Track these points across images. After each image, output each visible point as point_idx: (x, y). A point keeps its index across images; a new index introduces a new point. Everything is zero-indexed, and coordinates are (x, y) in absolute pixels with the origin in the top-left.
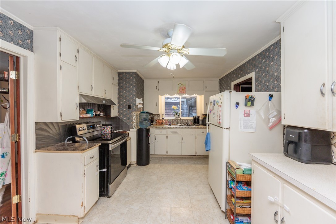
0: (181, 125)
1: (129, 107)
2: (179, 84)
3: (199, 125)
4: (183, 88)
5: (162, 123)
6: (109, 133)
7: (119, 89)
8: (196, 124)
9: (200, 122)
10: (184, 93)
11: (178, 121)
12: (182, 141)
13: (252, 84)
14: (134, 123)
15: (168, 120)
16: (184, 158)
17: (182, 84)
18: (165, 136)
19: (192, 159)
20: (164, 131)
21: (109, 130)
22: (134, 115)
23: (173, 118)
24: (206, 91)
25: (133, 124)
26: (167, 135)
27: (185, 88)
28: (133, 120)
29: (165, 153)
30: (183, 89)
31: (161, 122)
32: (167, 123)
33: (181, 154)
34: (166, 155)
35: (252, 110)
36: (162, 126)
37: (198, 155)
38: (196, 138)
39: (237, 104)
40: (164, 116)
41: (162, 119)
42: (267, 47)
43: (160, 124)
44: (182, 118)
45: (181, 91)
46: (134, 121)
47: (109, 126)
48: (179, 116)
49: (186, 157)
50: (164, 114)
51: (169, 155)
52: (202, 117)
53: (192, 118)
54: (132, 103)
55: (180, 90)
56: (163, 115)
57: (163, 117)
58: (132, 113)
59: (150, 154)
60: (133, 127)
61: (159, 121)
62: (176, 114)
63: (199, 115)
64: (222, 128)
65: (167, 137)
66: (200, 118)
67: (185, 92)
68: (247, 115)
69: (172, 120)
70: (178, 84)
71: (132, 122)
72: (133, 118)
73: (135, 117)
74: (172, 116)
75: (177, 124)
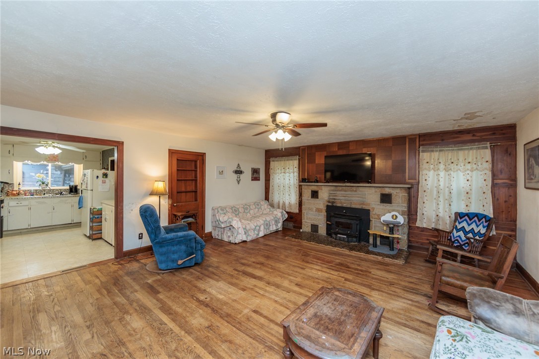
0: (51, 195)
3: (76, 194)
5: (19, 194)
8: (72, 193)
10: (55, 160)
11: (46, 191)
12: (53, 211)
15: (28, 190)
18: (27, 207)
20: (25, 203)
23: (37, 188)
24: (85, 161)
26: (29, 207)
27: (57, 156)
29: (27, 227)
30: (54, 157)
31: (17, 193)
32: (27, 194)
33: (51, 225)
34: (28, 229)
35: (107, 180)
36: (21, 197)
37: (74, 222)
38: (72, 206)
39: (98, 177)
40: (21, 186)
41: (17, 189)
43: (14, 195)
44: (52, 188)
45: (51, 158)
48: (47, 185)
49: (59, 226)
50: (21, 183)
51: (33, 228)
53: (68, 188)
55: (49, 158)
56: (19, 184)
57: (19, 187)
59: (4, 229)
61: (13, 192)
62: (43, 183)
63: (76, 184)
64: (88, 190)
65: (30, 209)
67: (57, 160)
68: (104, 182)
69: (36, 190)
74: (37, 186)
75: (44, 194)
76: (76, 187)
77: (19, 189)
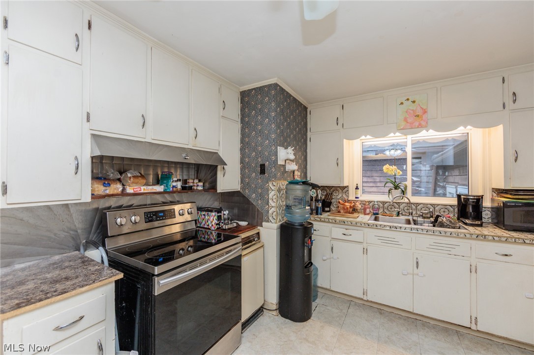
0: (410, 218)
1: (263, 169)
2: (405, 103)
3: (481, 225)
4: (419, 112)
5: (354, 210)
6: (213, 228)
7: (243, 129)
8: (467, 221)
9: (486, 215)
10: (420, 125)
11: (402, 207)
12: (416, 271)
14: (273, 209)
15: (370, 202)
16: (424, 325)
17: (414, 102)
18: (360, 248)
20: (356, 234)
21: (213, 223)
22: (273, 188)
23: (385, 198)
24: (513, 110)
25: (270, 212)
26: (365, 245)
27: (425, 112)
28: (270, 201)
30: (418, 116)
31: (350, 207)
32: (368, 211)
34: (362, 299)
37: (480, 327)
38: (473, 270)
40: (360, 191)
41: (354, 199)
43: (346, 211)
44: (413, 200)
45: (409, 120)
46: (273, 204)
47: (214, 214)
48: (403, 192)
50: (360, 187)
51: (371, 302)
52: (493, 200)
53: (454, 202)
54: (267, 161)
55: (406, 120)
56: (357, 188)
57: (356, 194)
58: (268, 183)
60: (270, 218)
61: (346, 204)
62: (396, 187)
63: (480, 193)
65: (365, 251)
66: (487, 203)
67: (423, 123)
69: (384, 203)
70: (402, 103)
71: (268, 205)
72: (271, 196)
73: (273, 193)
74: (383, 193)
75: (398, 214)
76: (479, 200)
77: (356, 198)
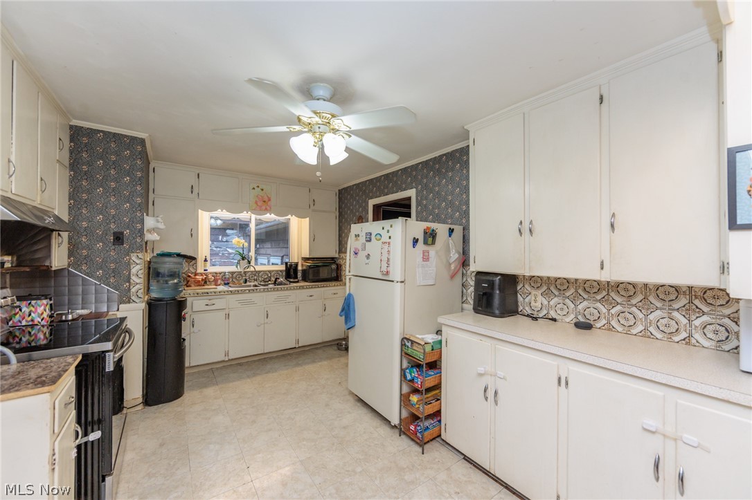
0: (256, 283)
1: (119, 238)
2: (256, 188)
3: (298, 282)
4: (266, 199)
5: (205, 282)
6: (43, 323)
8: (292, 280)
9: (300, 275)
10: (266, 209)
11: (247, 275)
12: (266, 320)
13: (410, 208)
14: (138, 286)
15: (220, 273)
16: (271, 358)
17: (262, 190)
18: (222, 314)
19: (289, 357)
20: (219, 303)
21: (45, 315)
22: (138, 261)
23: (233, 269)
24: (314, 211)
25: (133, 290)
26: (227, 311)
27: (269, 200)
28: (133, 278)
29: (221, 357)
30: (264, 202)
31: (202, 280)
32: (219, 282)
33: (262, 352)
34: (224, 361)
35: (432, 251)
36: (211, 288)
37: (300, 345)
38: (297, 309)
39: (416, 241)
40: (208, 263)
41: (203, 271)
42: (437, 155)
43: (198, 283)
44: (258, 268)
45: (259, 204)
46: (138, 281)
47: (45, 302)
48: (249, 262)
49: (275, 355)
50: (208, 259)
51: (232, 360)
52: (302, 265)
53: (283, 268)
54: (128, 228)
55: (256, 203)
56: (206, 260)
57: (205, 266)
58: (128, 255)
59: (187, 364)
60: (133, 298)
61: (197, 277)
62: (243, 258)
63: (295, 261)
64: (393, 281)
65: (228, 316)
66: (300, 268)
67: (268, 208)
68: (426, 258)
69: (233, 273)
70: (254, 188)
71: (129, 282)
72: (134, 271)
73: (138, 267)
74: (232, 264)
75: (246, 281)
76: (297, 265)
77: (205, 270)
